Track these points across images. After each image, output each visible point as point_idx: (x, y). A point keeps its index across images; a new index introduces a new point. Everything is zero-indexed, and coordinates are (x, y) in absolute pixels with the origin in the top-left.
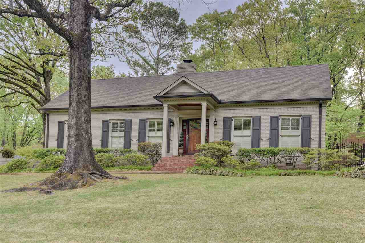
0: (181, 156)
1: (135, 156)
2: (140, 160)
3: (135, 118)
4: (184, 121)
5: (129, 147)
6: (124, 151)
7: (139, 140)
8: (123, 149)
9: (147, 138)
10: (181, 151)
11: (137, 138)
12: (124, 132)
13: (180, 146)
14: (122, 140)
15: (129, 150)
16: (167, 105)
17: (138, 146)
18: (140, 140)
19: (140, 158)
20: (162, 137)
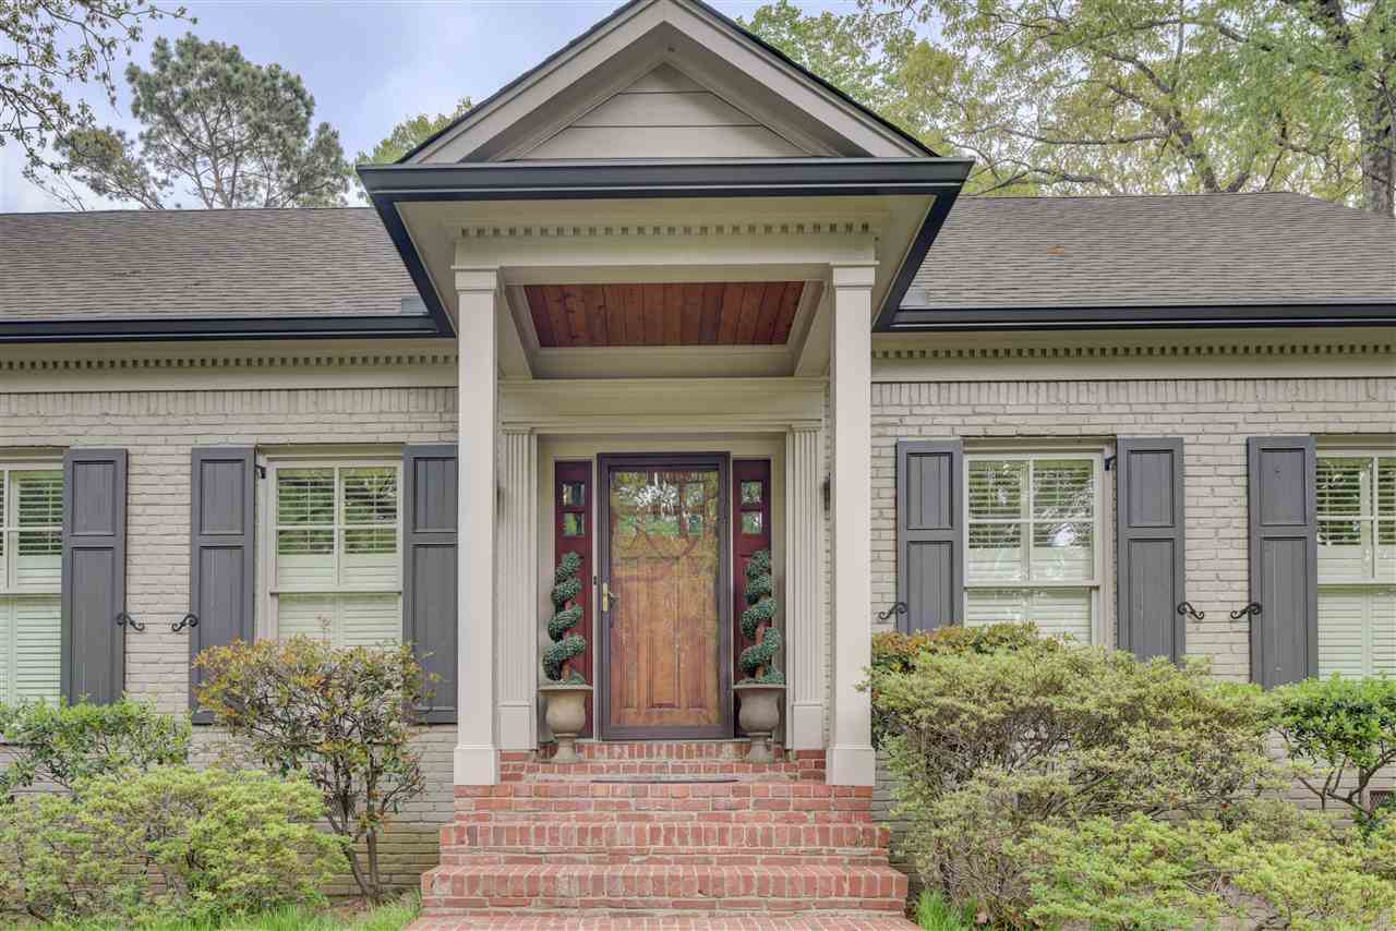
0: (564, 753)
1: (195, 801)
2: (248, 843)
4: (568, 473)
5: (113, 684)
6: (65, 731)
7: (194, 621)
8: (53, 701)
9: (265, 608)
10: (566, 712)
11: (181, 605)
12: (57, 560)
13: (555, 669)
14: (46, 626)
15: (108, 712)
16: (491, 281)
17: (198, 675)
18: (210, 622)
19: (254, 820)
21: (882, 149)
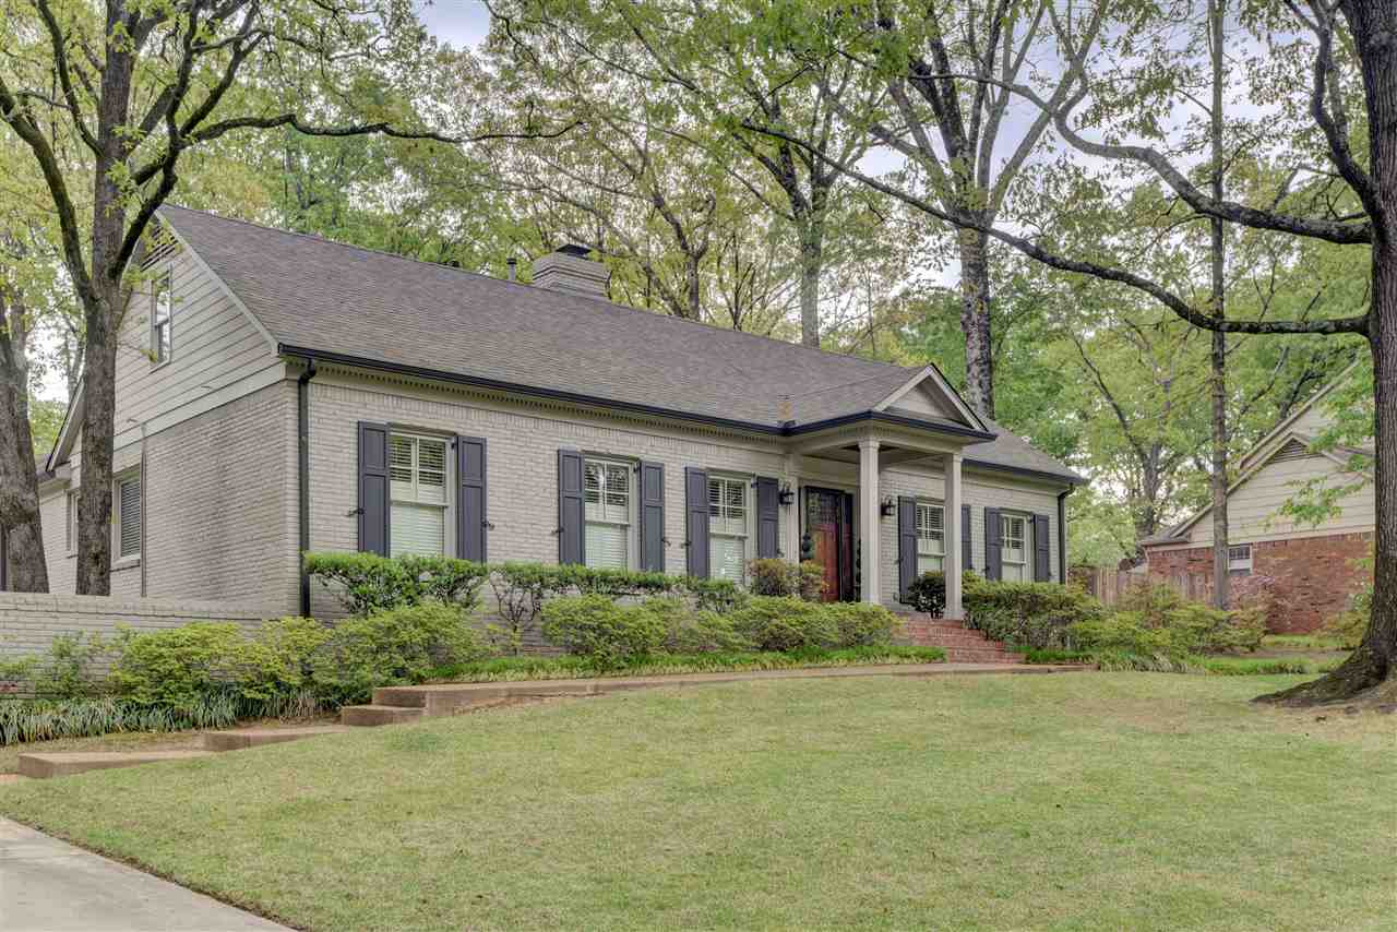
3: (677, 457)
5: (661, 567)
7: (689, 543)
11: (683, 535)
18: (694, 545)
20: (742, 539)
21: (977, 428)
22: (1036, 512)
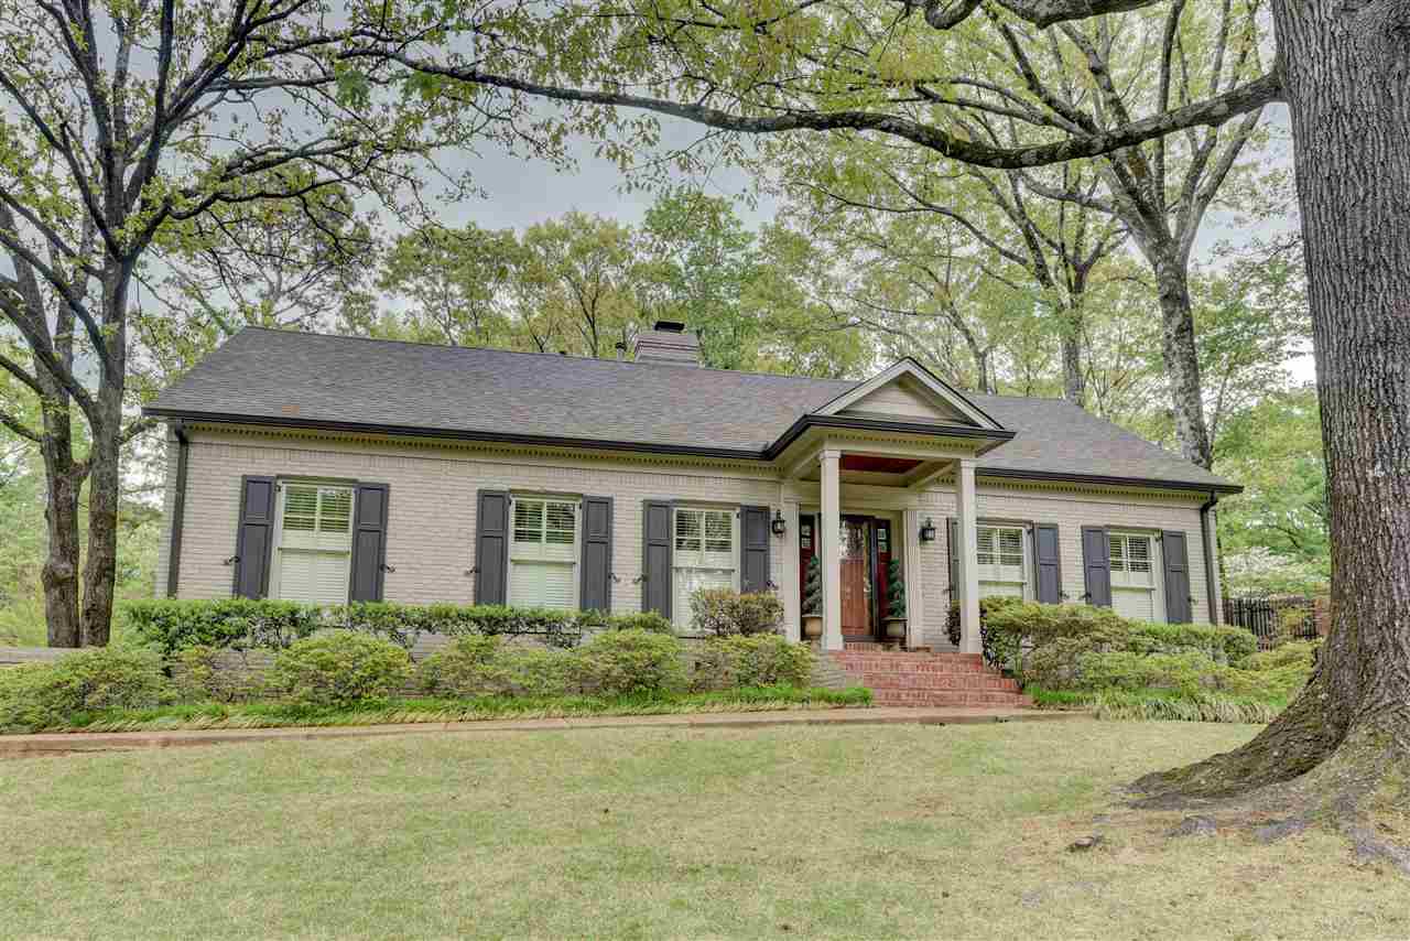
22: (1164, 528)
